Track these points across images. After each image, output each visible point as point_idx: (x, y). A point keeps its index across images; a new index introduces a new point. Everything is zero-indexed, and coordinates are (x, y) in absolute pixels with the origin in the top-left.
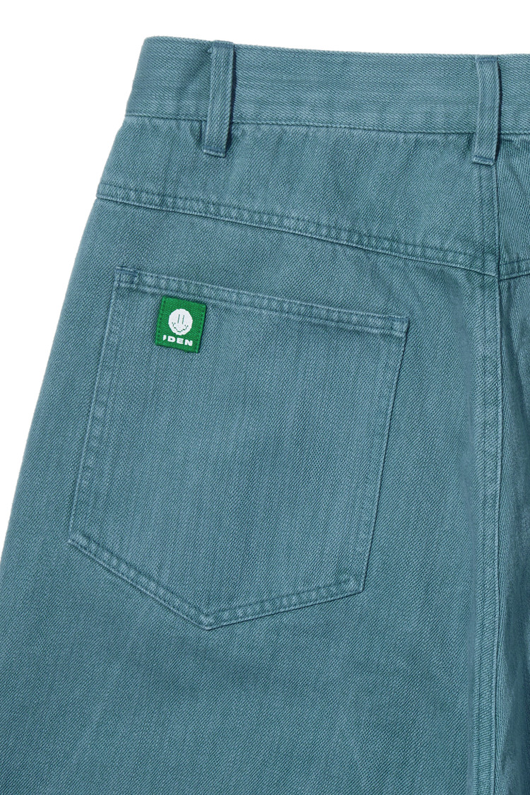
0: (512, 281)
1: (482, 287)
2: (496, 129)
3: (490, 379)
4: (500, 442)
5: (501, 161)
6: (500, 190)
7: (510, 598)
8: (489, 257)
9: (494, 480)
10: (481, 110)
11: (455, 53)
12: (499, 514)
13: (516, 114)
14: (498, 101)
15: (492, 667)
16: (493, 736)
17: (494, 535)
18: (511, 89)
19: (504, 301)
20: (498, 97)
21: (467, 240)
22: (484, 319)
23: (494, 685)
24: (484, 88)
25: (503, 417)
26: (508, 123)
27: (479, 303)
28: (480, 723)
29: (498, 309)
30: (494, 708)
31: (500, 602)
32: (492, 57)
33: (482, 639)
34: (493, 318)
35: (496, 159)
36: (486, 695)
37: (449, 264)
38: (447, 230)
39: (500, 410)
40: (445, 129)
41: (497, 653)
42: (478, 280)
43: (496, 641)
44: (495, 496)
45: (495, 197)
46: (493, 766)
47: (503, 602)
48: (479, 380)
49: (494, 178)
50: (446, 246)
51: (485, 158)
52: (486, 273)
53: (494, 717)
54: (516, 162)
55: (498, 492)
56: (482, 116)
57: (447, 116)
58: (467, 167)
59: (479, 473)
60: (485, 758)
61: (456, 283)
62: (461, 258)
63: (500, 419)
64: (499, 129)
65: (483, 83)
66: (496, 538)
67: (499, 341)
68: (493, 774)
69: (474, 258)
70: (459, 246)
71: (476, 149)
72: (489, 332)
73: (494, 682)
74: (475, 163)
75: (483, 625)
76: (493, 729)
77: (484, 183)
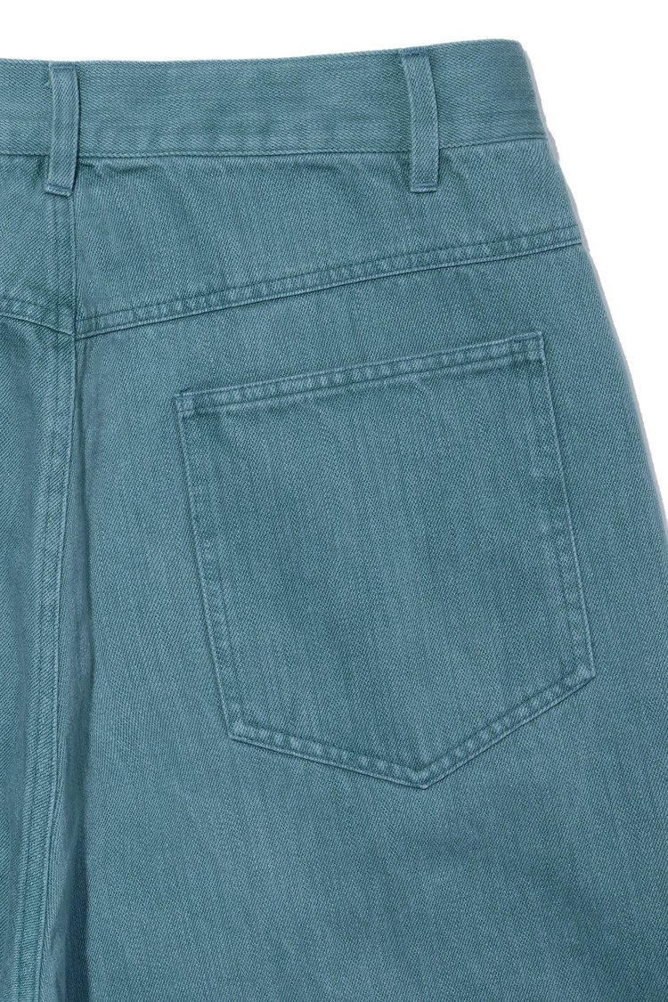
0: (89, 341)
1: (56, 347)
2: (75, 151)
3: (57, 461)
4: (62, 538)
5: (79, 192)
6: (78, 227)
7: (70, 737)
8: (65, 311)
9: (53, 587)
10: (57, 128)
11: (23, 58)
12: (59, 632)
13: (99, 132)
14: (78, 117)
15: (46, 824)
16: (43, 908)
17: (54, 657)
18: (94, 101)
19: (80, 365)
20: (77, 113)
21: (38, 288)
22: (56, 387)
23: (47, 846)
24: (59, 101)
25: (67, 508)
26: (89, 143)
27: (51, 367)
28: (27, 891)
29: (73, 375)
30: (46, 875)
31: (58, 742)
32: (70, 64)
33: (34, 788)
34: (67, 386)
35: (73, 189)
36: (37, 857)
37: (15, 316)
38: (12, 275)
39: (65, 499)
40: (10, 149)
41: (55, 807)
42: (50, 338)
43: (54, 790)
44: (54, 608)
45: (73, 237)
46: (41, 943)
47: (63, 742)
48: (44, 461)
49: (72, 213)
50: (12, 294)
51: (61, 187)
52: (61, 330)
53: (45, 884)
54: (96, 191)
55: (58, 602)
56: (58, 135)
57: (14, 133)
58: (38, 198)
59: (37, 577)
60: (30, 934)
61: (22, 340)
62: (30, 310)
63: (64, 510)
64: (78, 152)
65: (59, 95)
66: (56, 661)
67: (71, 414)
68: (39, 954)
69: (47, 310)
70: (29, 297)
71: (50, 177)
72: (61, 403)
73: (48, 842)
74: (48, 193)
75: (35, 770)
76: (44, 900)
77: (60, 219)
